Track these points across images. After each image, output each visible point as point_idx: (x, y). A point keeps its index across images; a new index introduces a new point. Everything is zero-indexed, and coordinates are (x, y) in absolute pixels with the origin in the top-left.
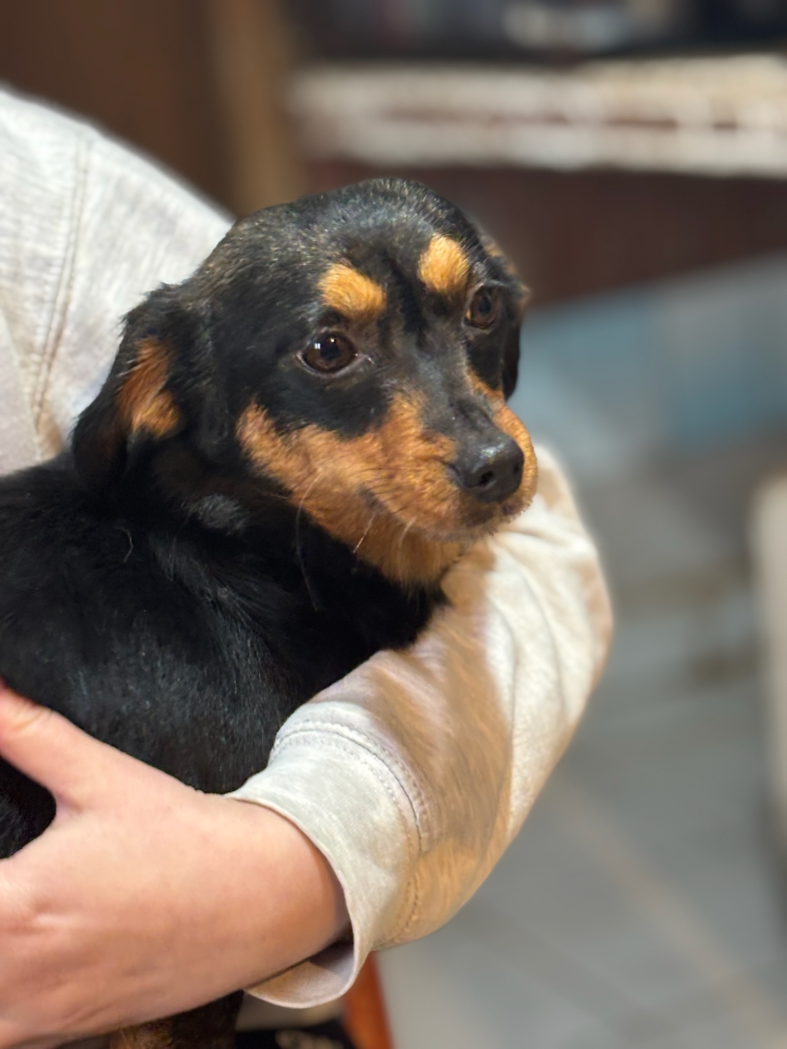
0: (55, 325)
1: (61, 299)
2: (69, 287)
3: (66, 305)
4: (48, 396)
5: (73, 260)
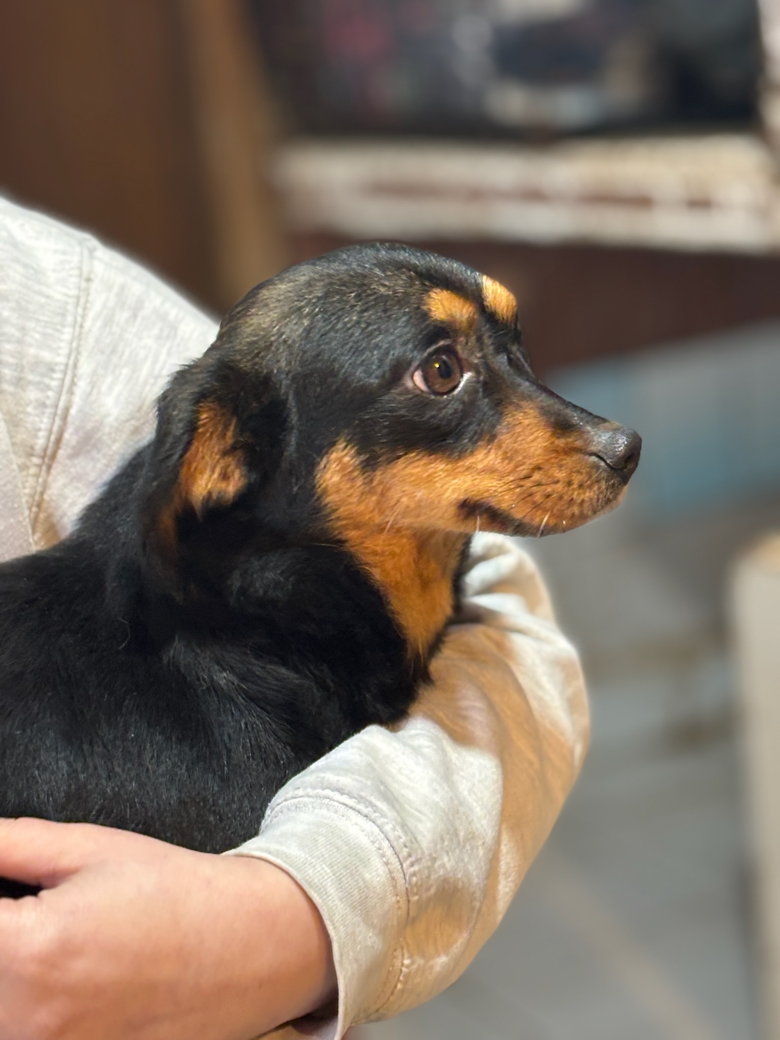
0: (55, 429)
1: (62, 404)
2: (71, 392)
3: (67, 409)
4: (46, 497)
5: (75, 366)
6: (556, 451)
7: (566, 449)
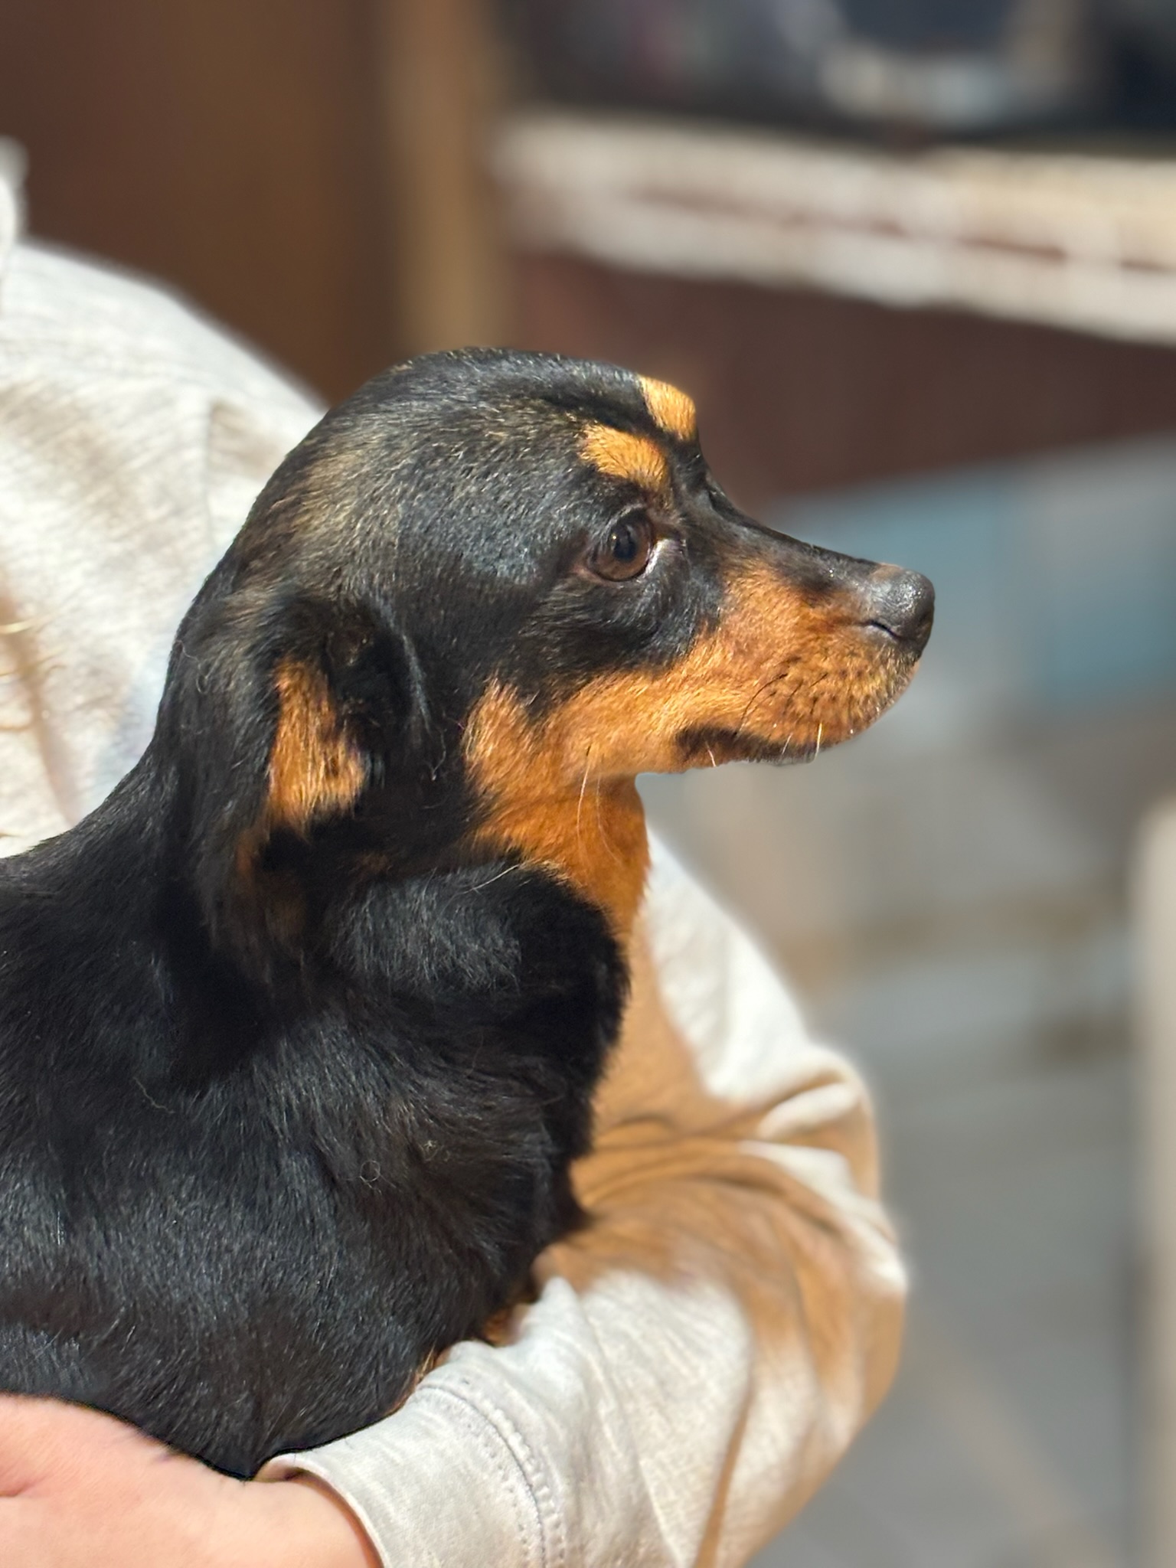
6: (812, 629)
7: (830, 622)
